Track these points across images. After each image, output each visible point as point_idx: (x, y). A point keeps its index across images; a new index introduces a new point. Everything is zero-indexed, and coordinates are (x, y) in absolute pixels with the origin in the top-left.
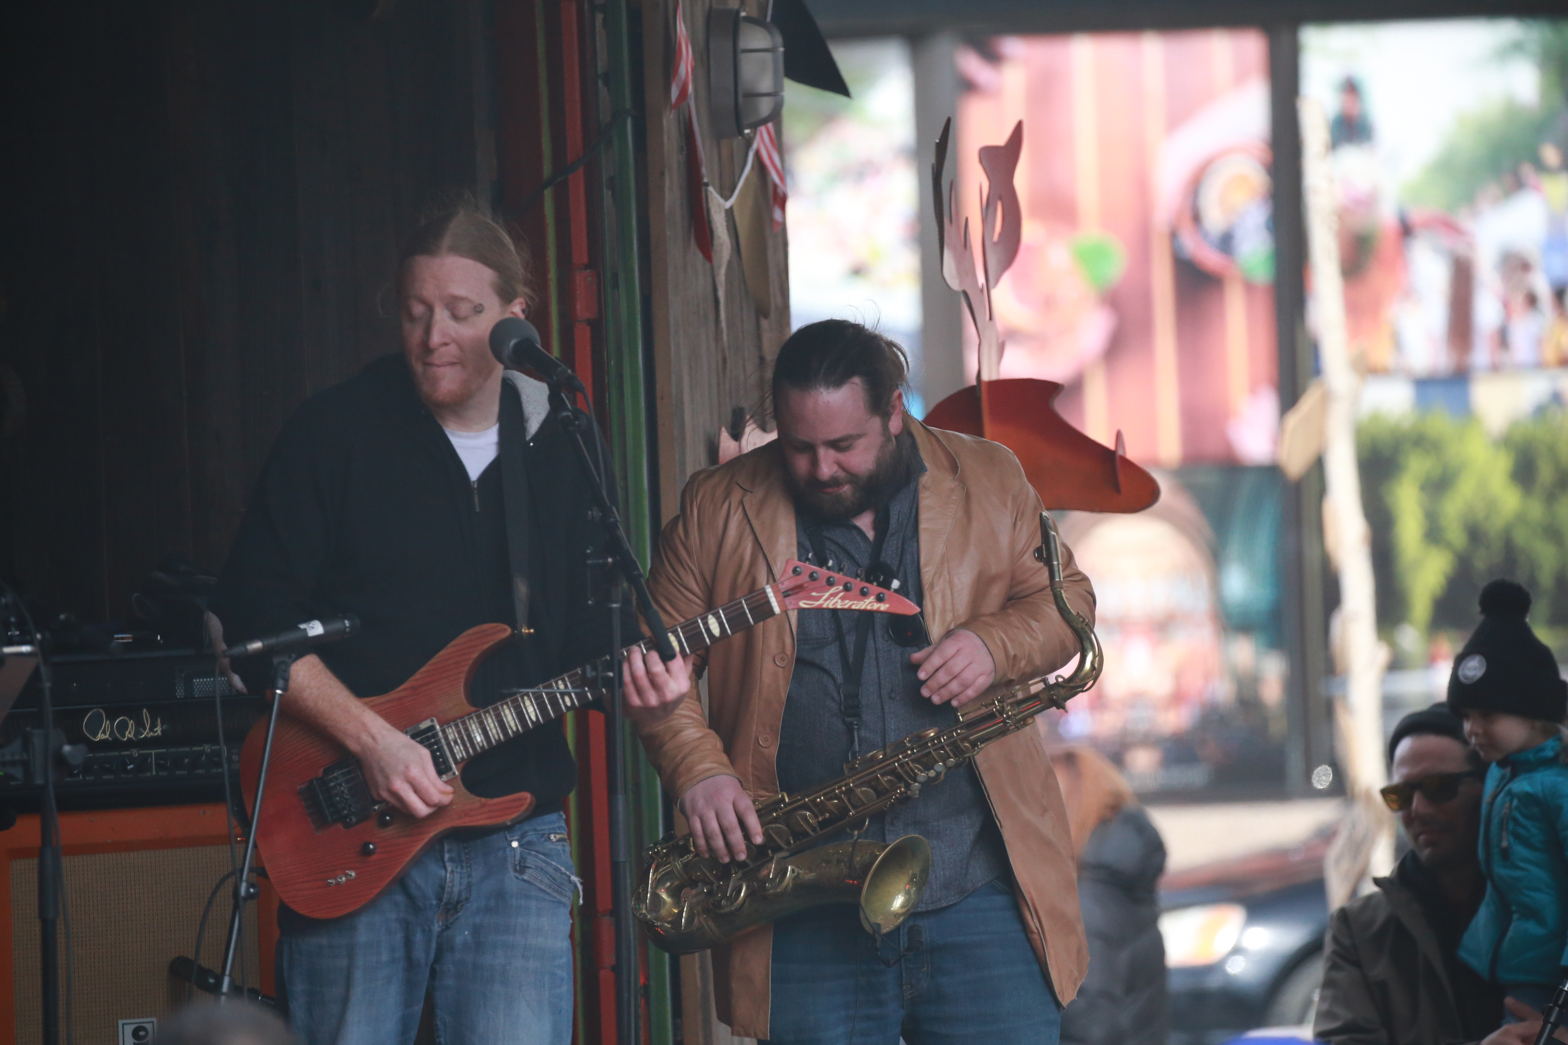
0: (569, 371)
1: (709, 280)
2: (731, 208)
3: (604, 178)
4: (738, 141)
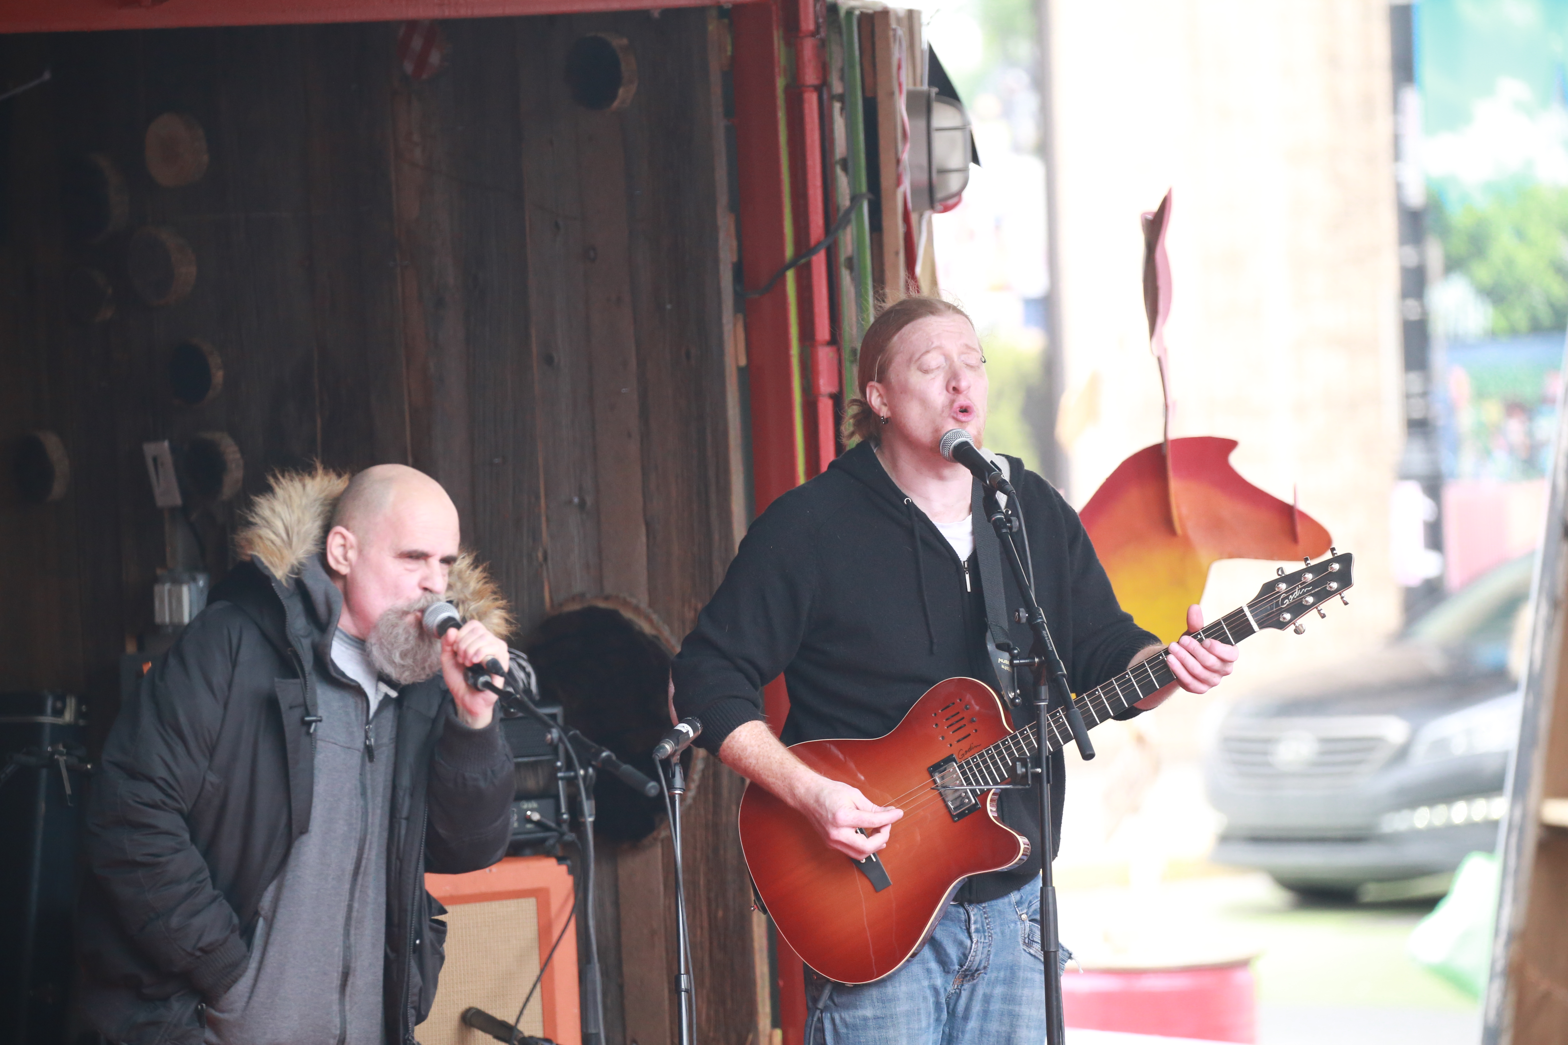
3: (843, 259)
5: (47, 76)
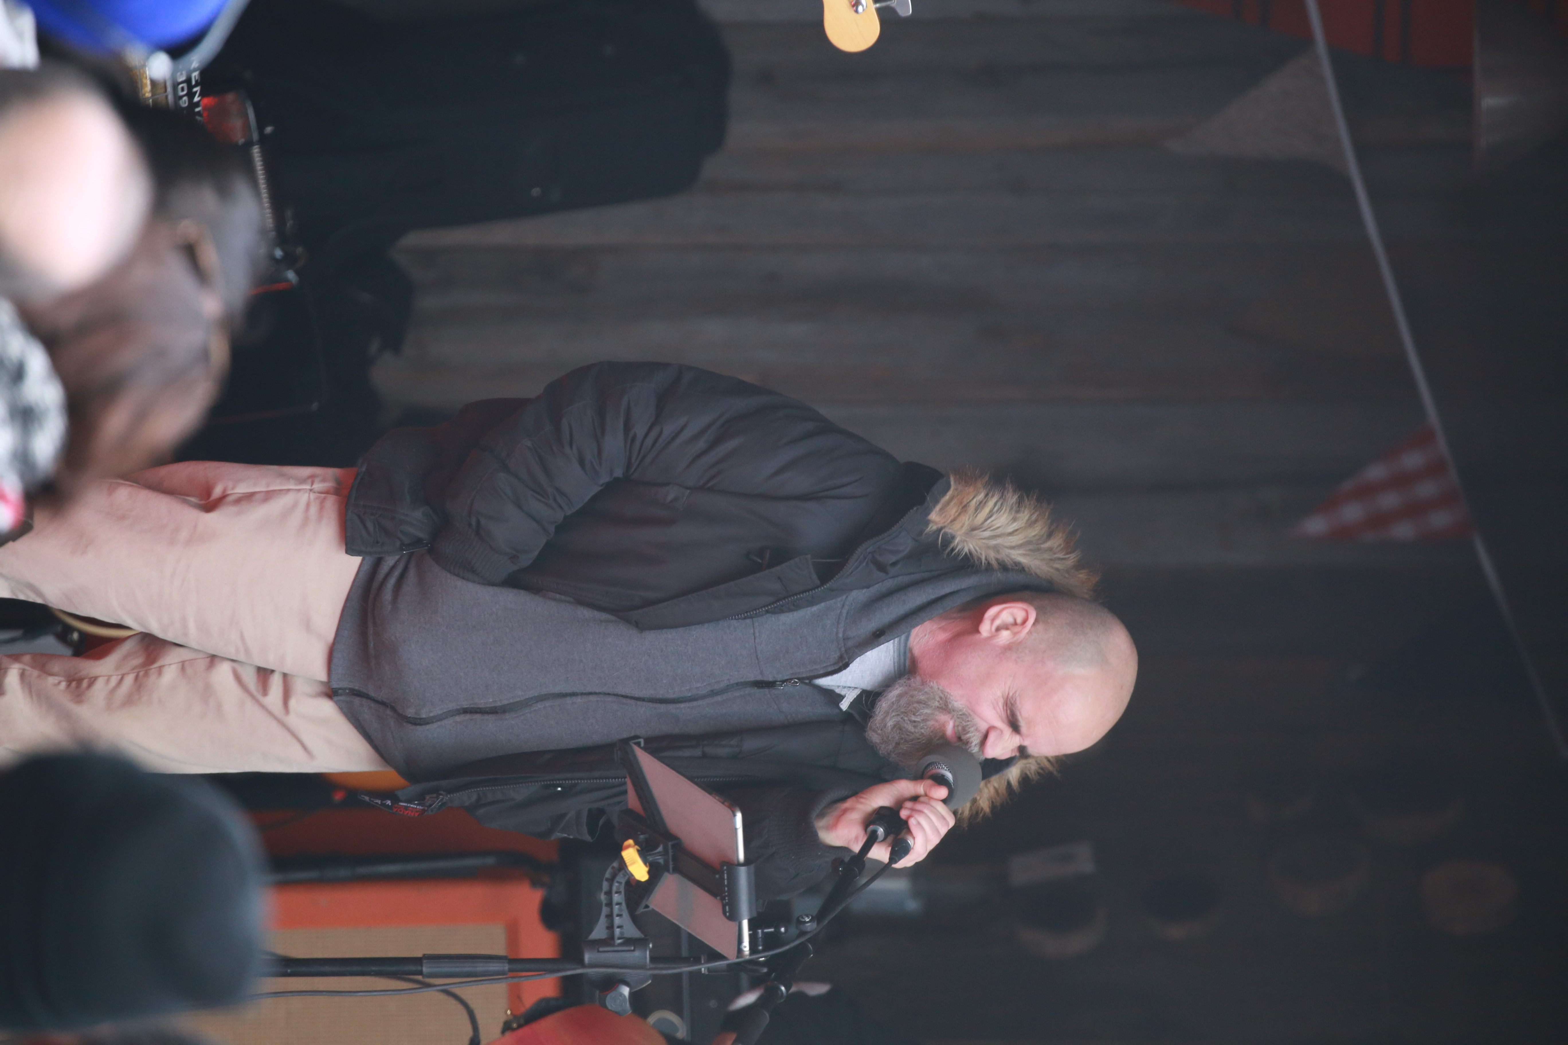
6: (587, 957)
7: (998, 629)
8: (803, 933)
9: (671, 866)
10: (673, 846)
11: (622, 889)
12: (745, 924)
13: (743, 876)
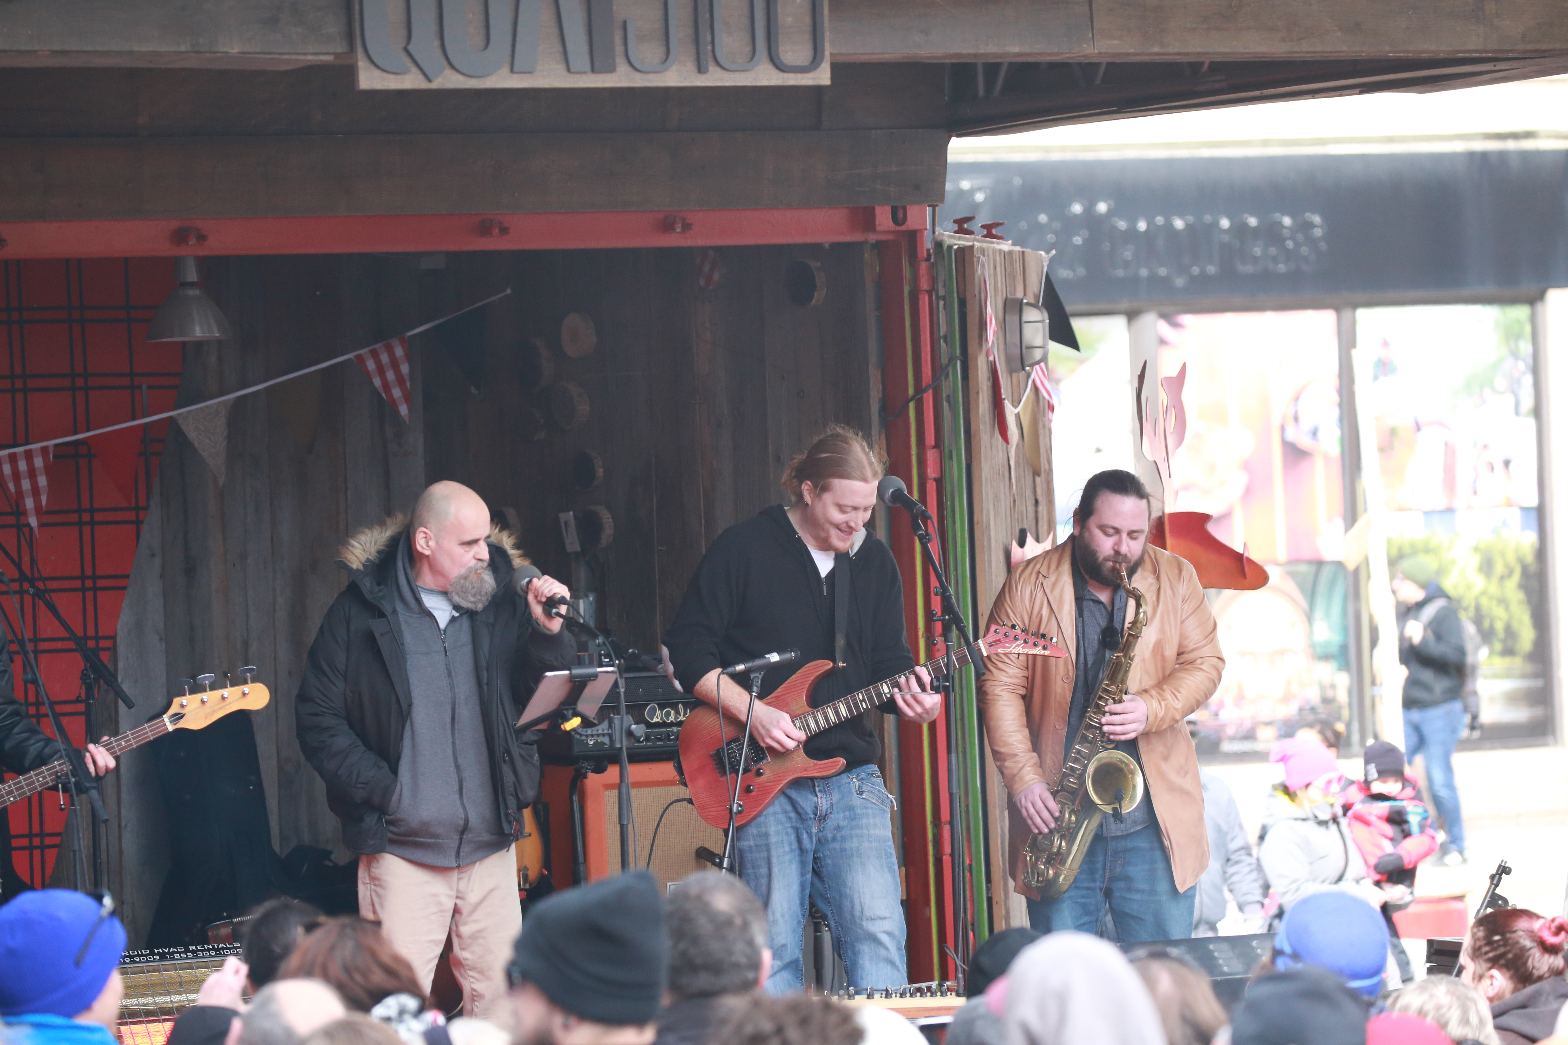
0: (923, 507)
1: (1006, 454)
2: (1019, 413)
3: (944, 395)
4: (1022, 375)
5: (509, 291)
6: (618, 745)
7: (428, 546)
8: (604, 644)
9: (573, 707)
10: (564, 706)
11: (585, 730)
12: (599, 670)
13: (577, 671)
